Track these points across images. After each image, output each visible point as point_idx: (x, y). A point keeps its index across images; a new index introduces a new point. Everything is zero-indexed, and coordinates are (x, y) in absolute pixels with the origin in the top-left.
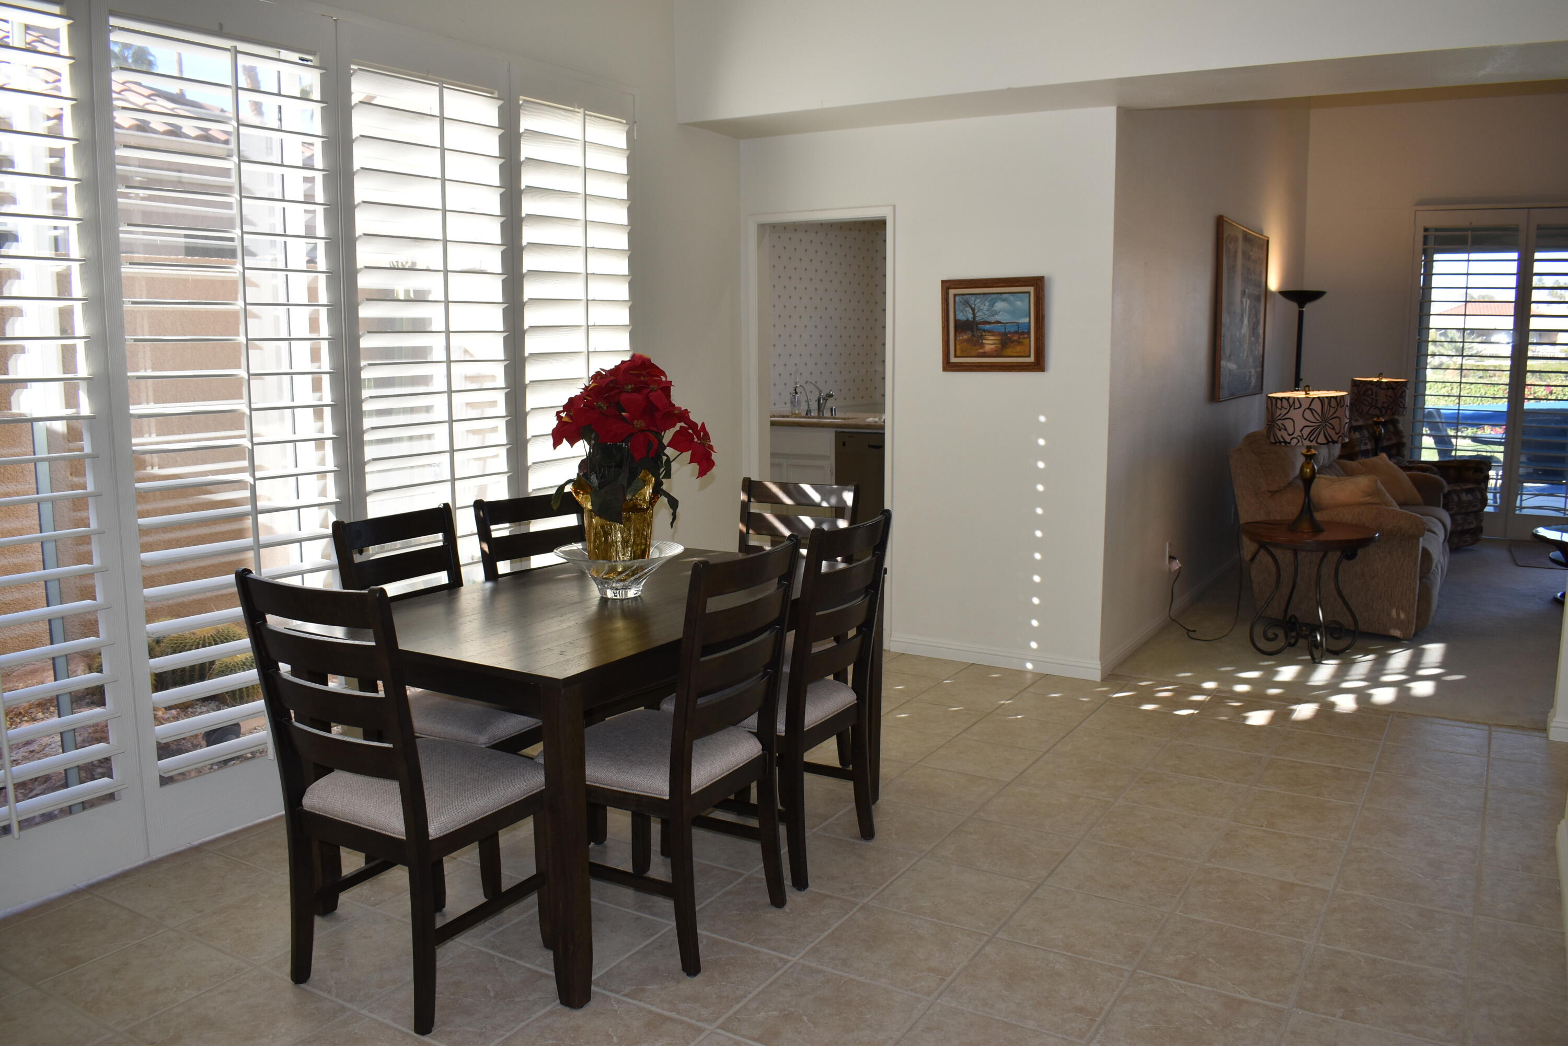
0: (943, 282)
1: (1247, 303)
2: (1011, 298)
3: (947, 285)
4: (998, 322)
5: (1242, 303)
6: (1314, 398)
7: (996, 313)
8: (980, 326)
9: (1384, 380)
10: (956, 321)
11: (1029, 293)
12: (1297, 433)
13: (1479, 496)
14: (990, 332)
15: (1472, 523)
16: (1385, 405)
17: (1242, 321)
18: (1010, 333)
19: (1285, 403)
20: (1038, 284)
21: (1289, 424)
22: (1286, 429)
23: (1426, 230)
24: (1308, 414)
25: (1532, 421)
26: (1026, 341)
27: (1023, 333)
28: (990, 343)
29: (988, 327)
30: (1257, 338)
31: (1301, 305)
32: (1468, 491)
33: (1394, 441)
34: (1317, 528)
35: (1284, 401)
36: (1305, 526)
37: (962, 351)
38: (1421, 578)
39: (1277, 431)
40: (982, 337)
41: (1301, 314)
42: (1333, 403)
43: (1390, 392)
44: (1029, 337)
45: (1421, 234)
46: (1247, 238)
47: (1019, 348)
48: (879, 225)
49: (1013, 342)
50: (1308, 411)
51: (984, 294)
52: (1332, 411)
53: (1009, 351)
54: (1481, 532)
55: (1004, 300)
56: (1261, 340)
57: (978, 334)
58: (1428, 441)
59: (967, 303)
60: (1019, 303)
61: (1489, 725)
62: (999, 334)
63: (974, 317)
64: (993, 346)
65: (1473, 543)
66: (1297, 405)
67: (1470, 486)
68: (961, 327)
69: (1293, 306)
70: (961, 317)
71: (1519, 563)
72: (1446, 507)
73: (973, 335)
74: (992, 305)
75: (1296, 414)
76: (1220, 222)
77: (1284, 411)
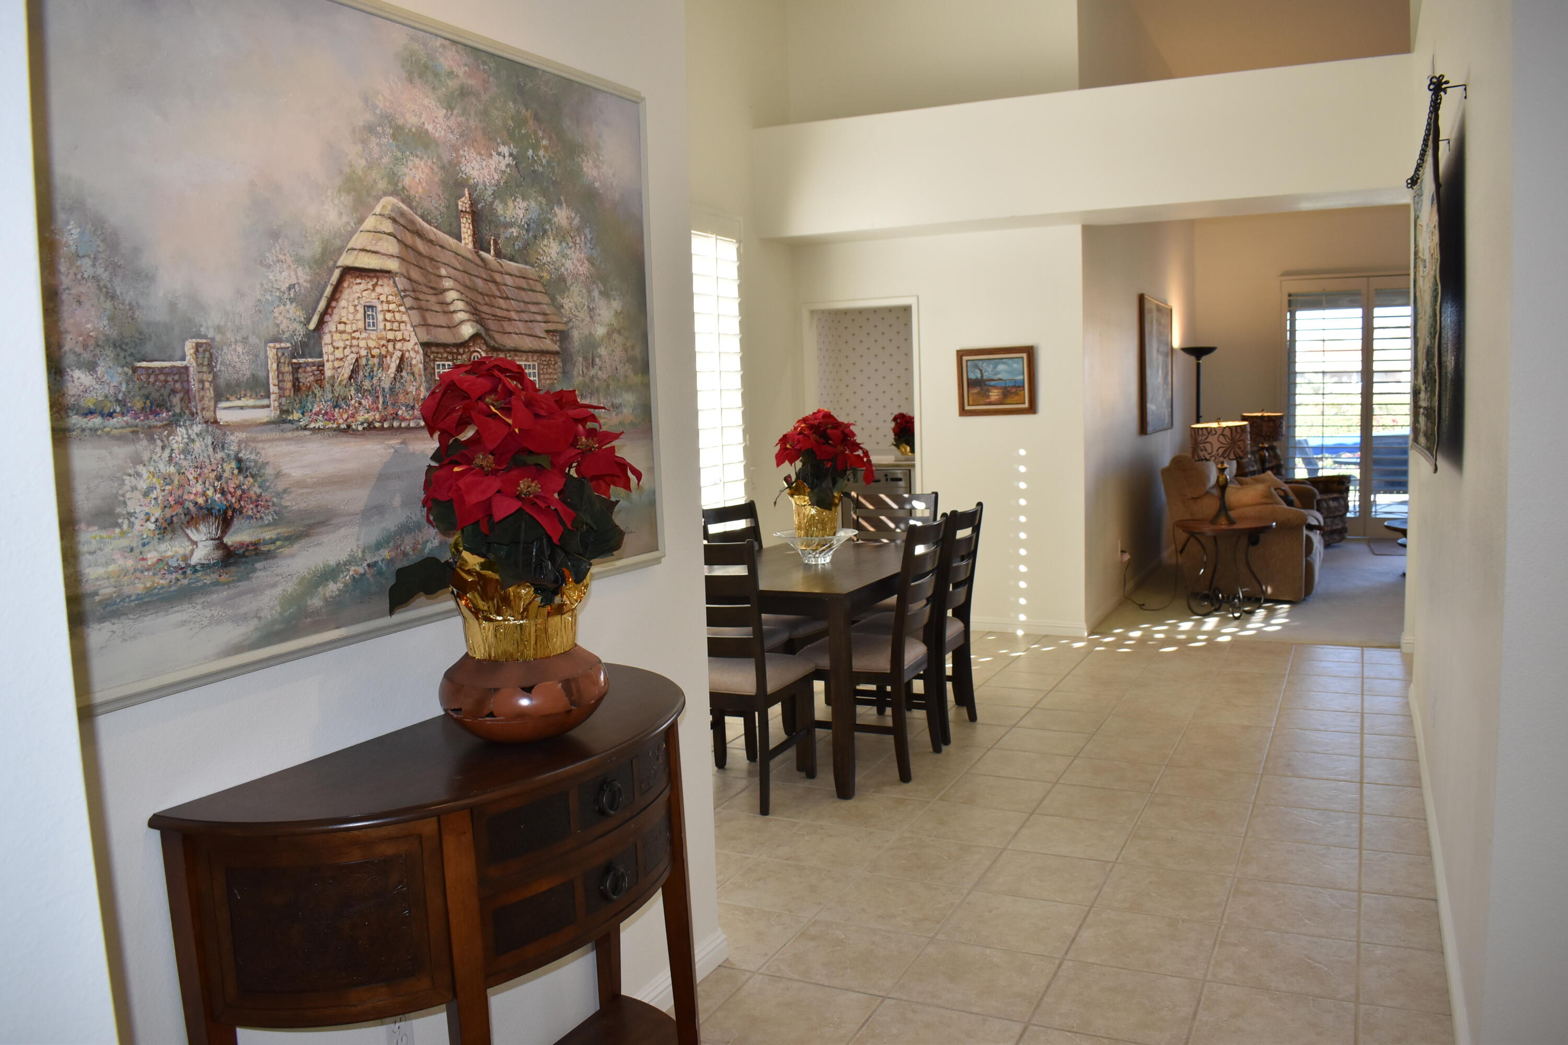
0: (958, 351)
1: (1161, 358)
2: (1010, 362)
3: (961, 353)
4: (1000, 379)
5: (1157, 359)
6: (1225, 428)
7: (998, 373)
8: (987, 383)
9: (1266, 414)
10: (968, 379)
11: (1023, 358)
12: (1215, 453)
13: (1343, 503)
14: (995, 387)
15: (1338, 524)
16: (1268, 434)
17: (1158, 372)
18: (1009, 387)
19: (1205, 431)
20: (1030, 352)
21: (1208, 446)
22: (1206, 450)
23: (1290, 295)
24: (1222, 438)
25: (1379, 444)
26: (1021, 393)
27: (1019, 387)
28: (994, 395)
29: (992, 383)
30: (1167, 385)
31: (1198, 358)
32: (1334, 499)
33: (1274, 463)
34: (1231, 522)
35: (1204, 430)
36: (1223, 520)
37: (974, 401)
38: (1306, 557)
39: (1200, 452)
40: (988, 391)
41: (1198, 365)
42: (1239, 430)
43: (1271, 424)
44: (1024, 390)
45: (1286, 298)
46: (1159, 309)
47: (1016, 398)
48: (907, 310)
49: (1011, 393)
50: (1221, 437)
51: (989, 359)
52: (1238, 436)
53: (1009, 400)
54: (1346, 532)
55: (1004, 363)
56: (1170, 387)
57: (985, 388)
58: (1299, 462)
59: (976, 366)
60: (1015, 366)
61: (1362, 647)
62: (1001, 388)
63: (982, 376)
64: (997, 397)
65: (1340, 541)
66: (1214, 432)
67: (1335, 495)
68: (972, 383)
69: (1192, 359)
70: (972, 376)
71: (1376, 553)
72: (1318, 510)
73: (981, 389)
74: (995, 367)
75: (1212, 439)
76: (1141, 299)
77: (1204, 438)
